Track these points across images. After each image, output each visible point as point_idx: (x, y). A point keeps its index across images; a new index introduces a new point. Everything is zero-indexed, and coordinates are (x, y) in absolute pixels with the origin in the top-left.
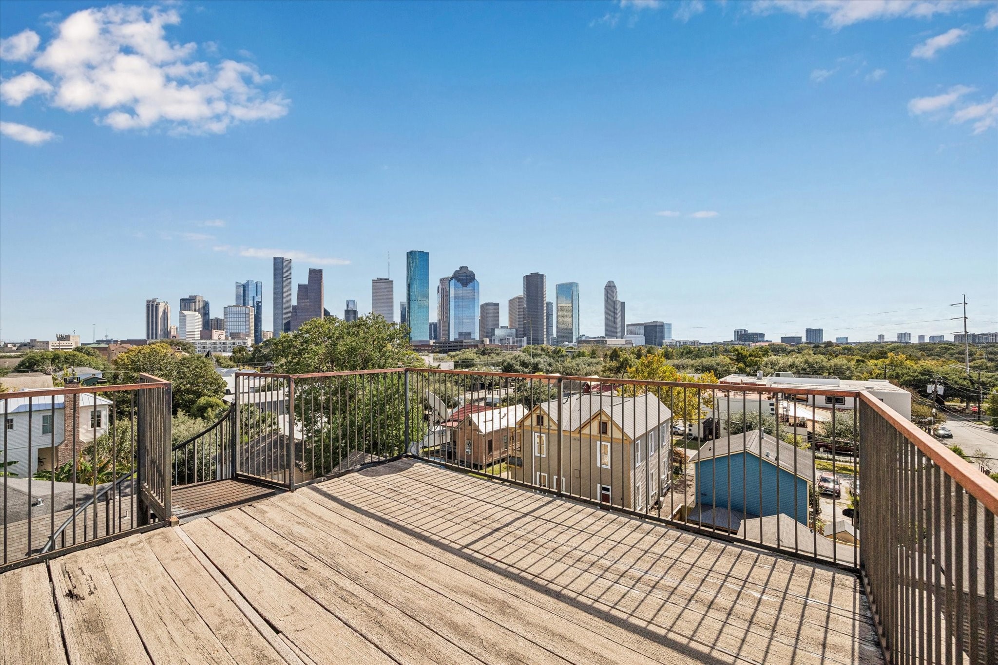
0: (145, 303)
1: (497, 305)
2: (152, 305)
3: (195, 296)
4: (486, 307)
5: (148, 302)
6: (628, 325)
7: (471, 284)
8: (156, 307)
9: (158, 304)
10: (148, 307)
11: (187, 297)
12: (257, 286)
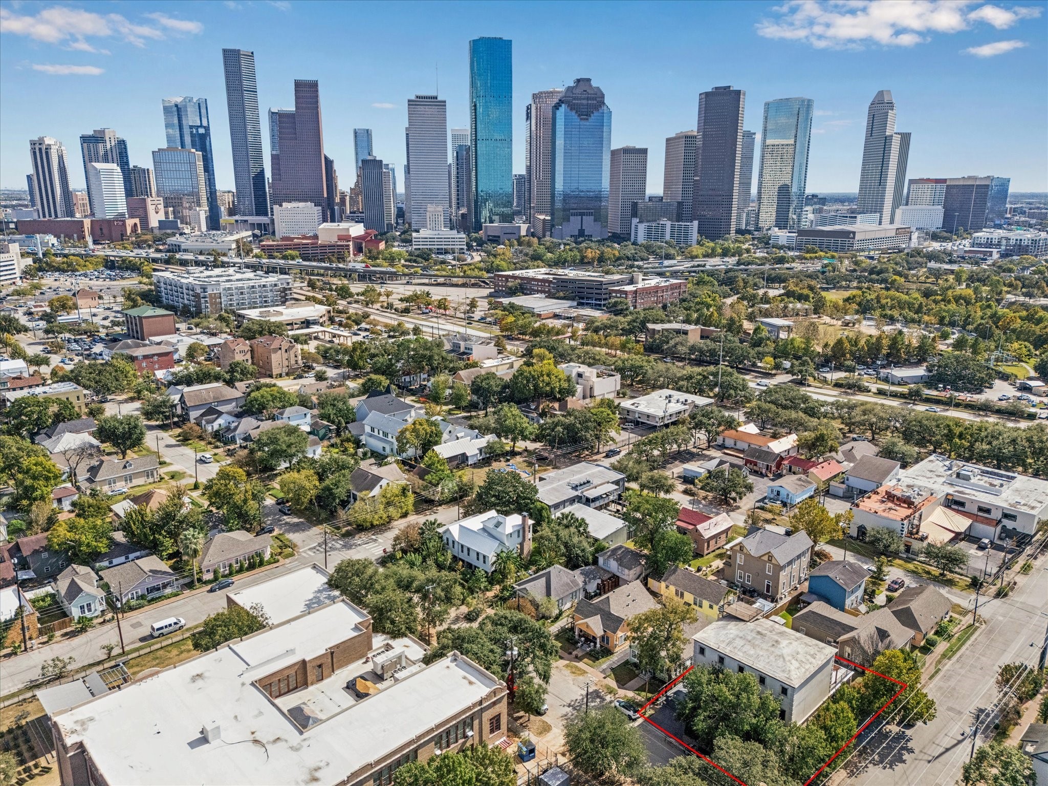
0: (29, 147)
1: (645, 151)
2: (40, 149)
3: (103, 132)
4: (622, 157)
5: (33, 143)
6: (911, 182)
7: (595, 115)
8: (47, 153)
9: (48, 148)
10: (35, 153)
11: (91, 133)
12: (202, 107)
